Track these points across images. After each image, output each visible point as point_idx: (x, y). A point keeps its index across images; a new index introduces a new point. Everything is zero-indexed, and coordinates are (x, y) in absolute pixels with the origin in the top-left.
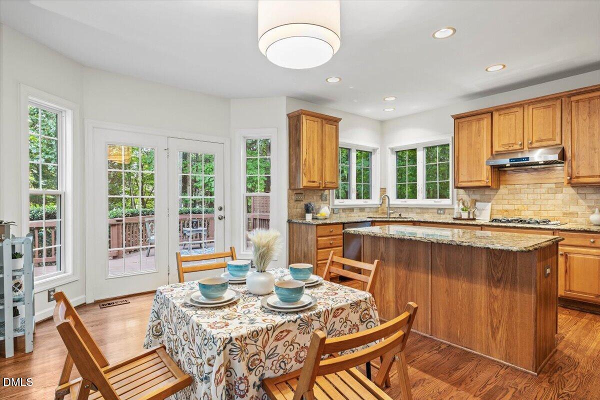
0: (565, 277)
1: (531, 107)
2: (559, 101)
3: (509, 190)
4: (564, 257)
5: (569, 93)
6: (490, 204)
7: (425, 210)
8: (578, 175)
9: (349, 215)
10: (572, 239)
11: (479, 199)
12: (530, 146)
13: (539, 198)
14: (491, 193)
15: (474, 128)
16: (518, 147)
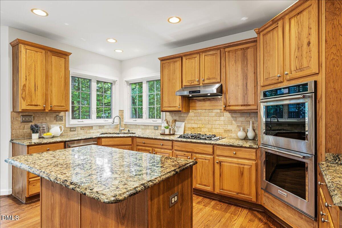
0: (220, 179)
1: (204, 54)
2: (219, 51)
3: (195, 113)
4: (219, 164)
5: (224, 46)
6: (184, 123)
7: (147, 127)
8: (229, 104)
9: (88, 132)
10: (223, 151)
11: (178, 119)
12: (203, 83)
13: (211, 119)
14: (185, 116)
15: (171, 67)
16: (196, 83)
